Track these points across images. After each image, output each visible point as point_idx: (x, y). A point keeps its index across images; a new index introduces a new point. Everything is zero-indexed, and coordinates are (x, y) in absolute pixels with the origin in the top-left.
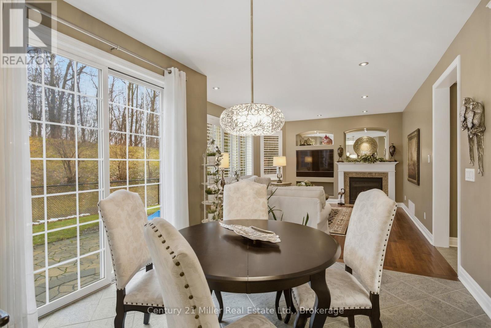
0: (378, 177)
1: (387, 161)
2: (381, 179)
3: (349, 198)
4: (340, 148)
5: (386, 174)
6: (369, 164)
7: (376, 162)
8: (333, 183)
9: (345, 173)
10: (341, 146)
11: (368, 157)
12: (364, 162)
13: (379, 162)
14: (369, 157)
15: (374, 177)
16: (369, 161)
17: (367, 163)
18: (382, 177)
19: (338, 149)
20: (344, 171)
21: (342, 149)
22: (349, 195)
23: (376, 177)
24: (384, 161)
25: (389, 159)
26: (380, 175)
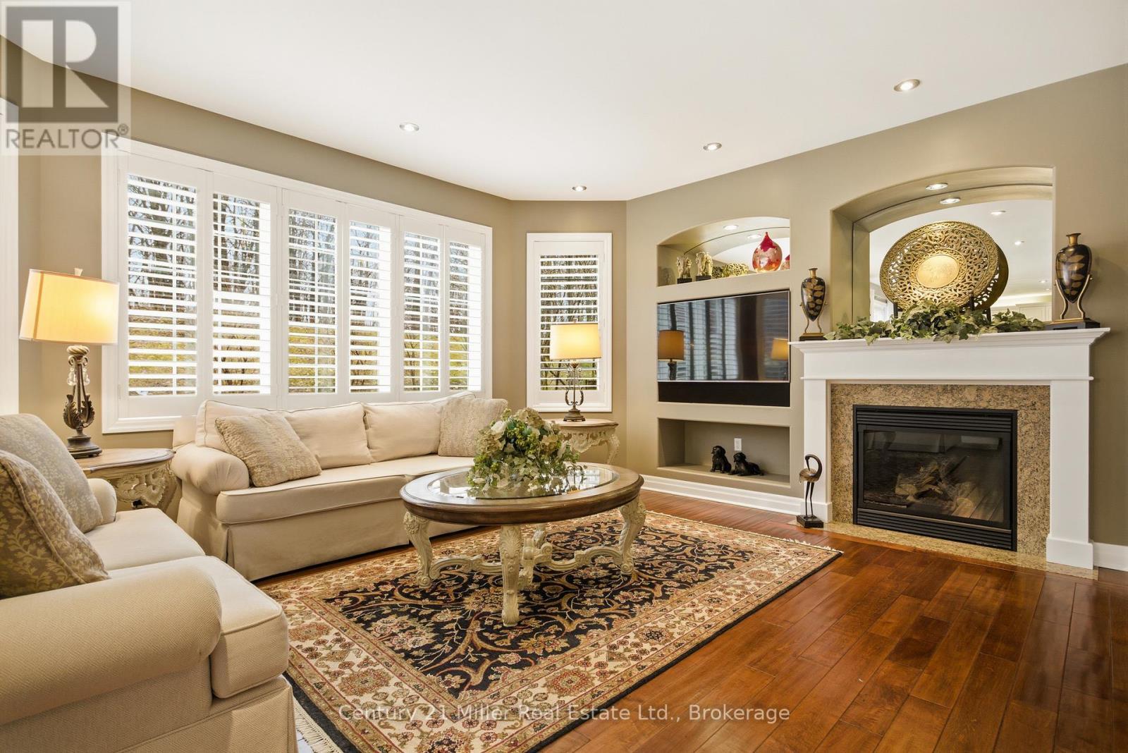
0: (992, 406)
1: (1041, 327)
2: (1010, 417)
3: (851, 497)
4: (810, 280)
5: (1039, 394)
6: (943, 344)
7: (976, 332)
8: (787, 429)
9: (835, 390)
10: (814, 270)
11: (933, 313)
12: (917, 335)
13: (995, 334)
14: (941, 313)
15: (972, 406)
16: (939, 329)
17: (929, 339)
18: (1015, 406)
19: (804, 286)
20: (827, 381)
21: (821, 282)
22: (851, 482)
23: (983, 405)
24: (1025, 329)
25: (1055, 316)
26: (1006, 400)
